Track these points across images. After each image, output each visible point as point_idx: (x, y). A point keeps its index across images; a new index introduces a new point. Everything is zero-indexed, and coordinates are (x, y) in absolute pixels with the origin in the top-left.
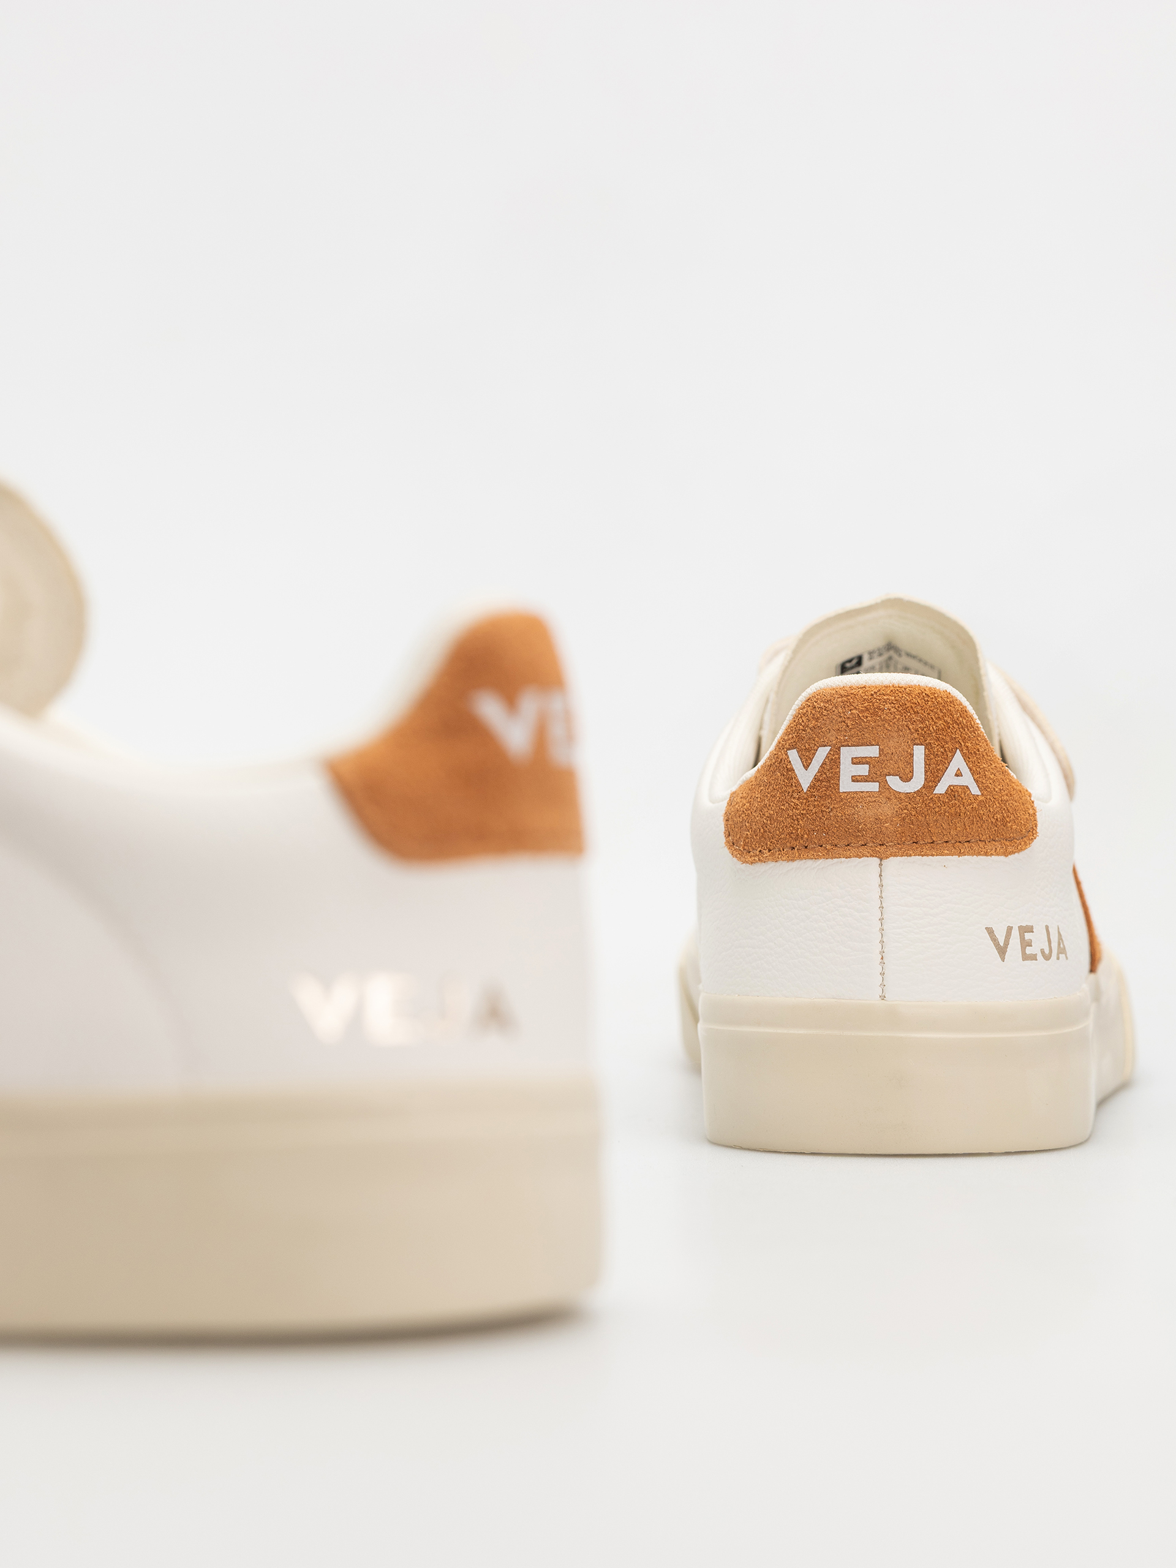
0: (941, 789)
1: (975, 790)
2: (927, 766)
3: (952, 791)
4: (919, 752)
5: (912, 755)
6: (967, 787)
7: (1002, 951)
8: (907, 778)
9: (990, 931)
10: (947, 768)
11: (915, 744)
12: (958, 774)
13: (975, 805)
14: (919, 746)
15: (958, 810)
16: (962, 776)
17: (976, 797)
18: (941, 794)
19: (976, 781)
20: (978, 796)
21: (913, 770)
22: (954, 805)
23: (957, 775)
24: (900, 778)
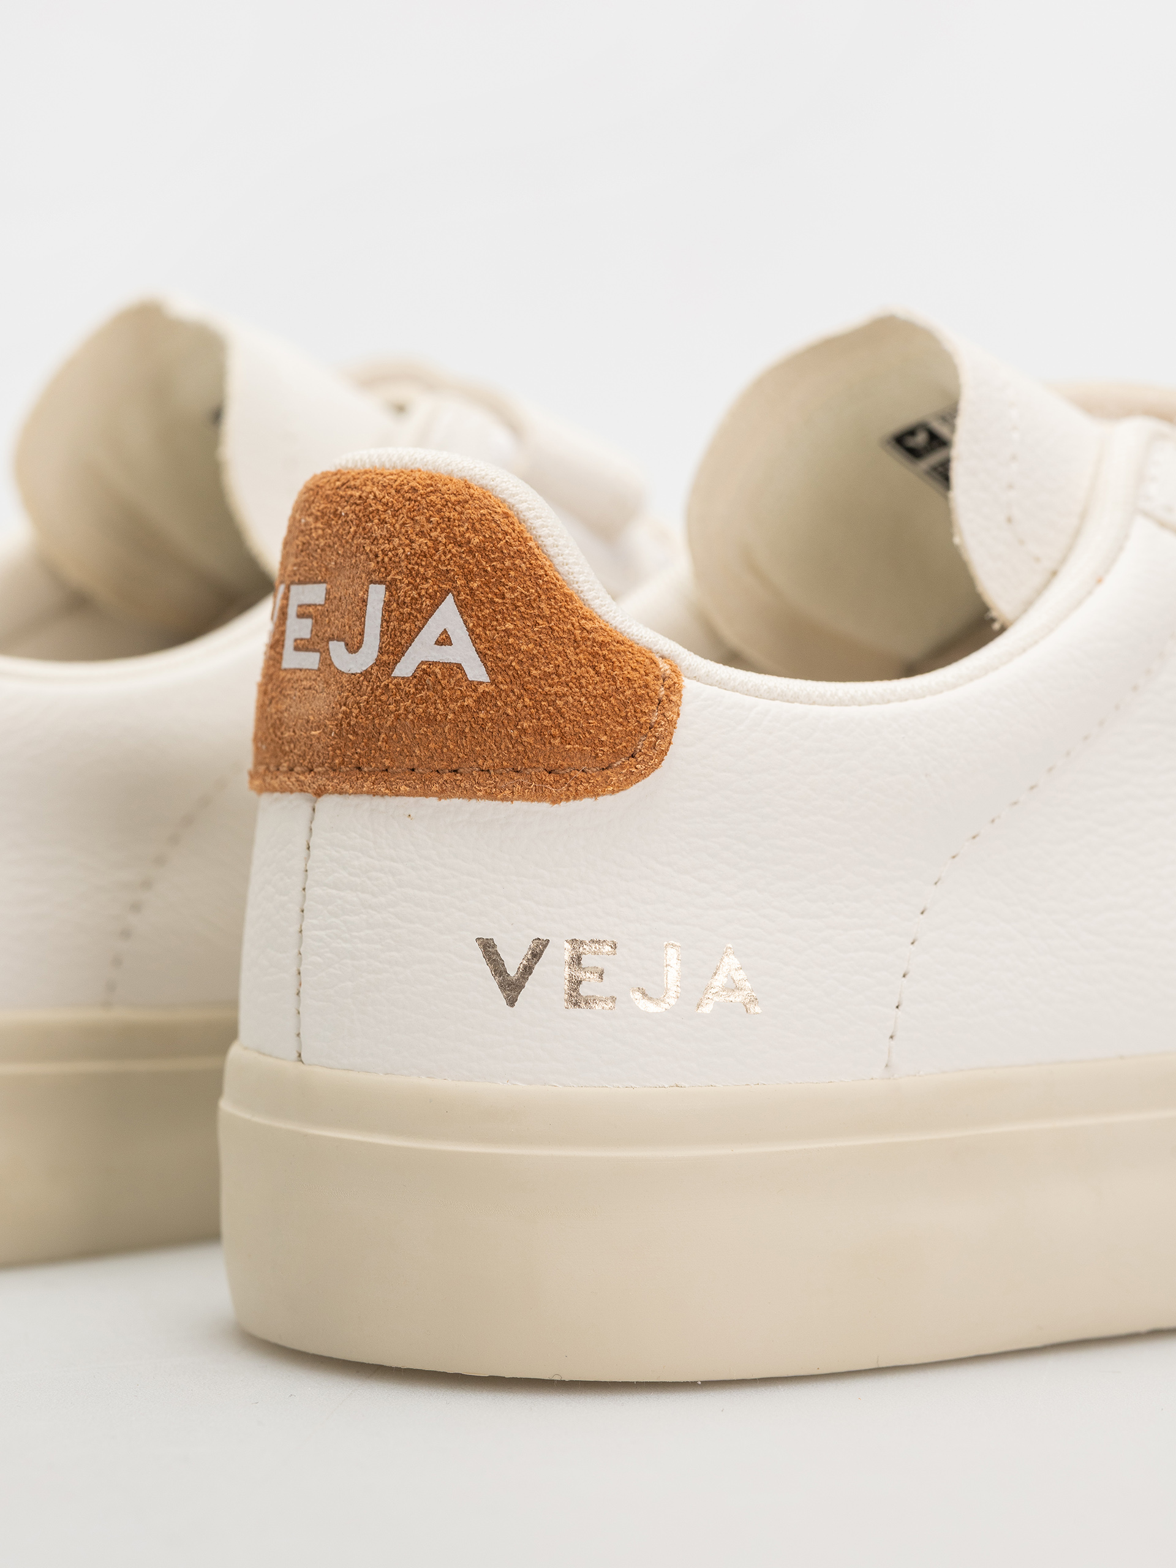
0: (405, 668)
1: (476, 671)
2: (385, 624)
3: (425, 670)
4: (377, 595)
5: (365, 601)
6: (459, 666)
7: (511, 988)
8: (354, 647)
9: (488, 948)
10: (420, 629)
11: (372, 582)
12: (444, 640)
13: (469, 702)
14: (377, 585)
15: (432, 710)
16: (451, 644)
17: (474, 686)
18: (403, 678)
19: (482, 655)
20: (481, 683)
21: (363, 631)
22: (424, 700)
23: (438, 643)
24: (347, 645)
